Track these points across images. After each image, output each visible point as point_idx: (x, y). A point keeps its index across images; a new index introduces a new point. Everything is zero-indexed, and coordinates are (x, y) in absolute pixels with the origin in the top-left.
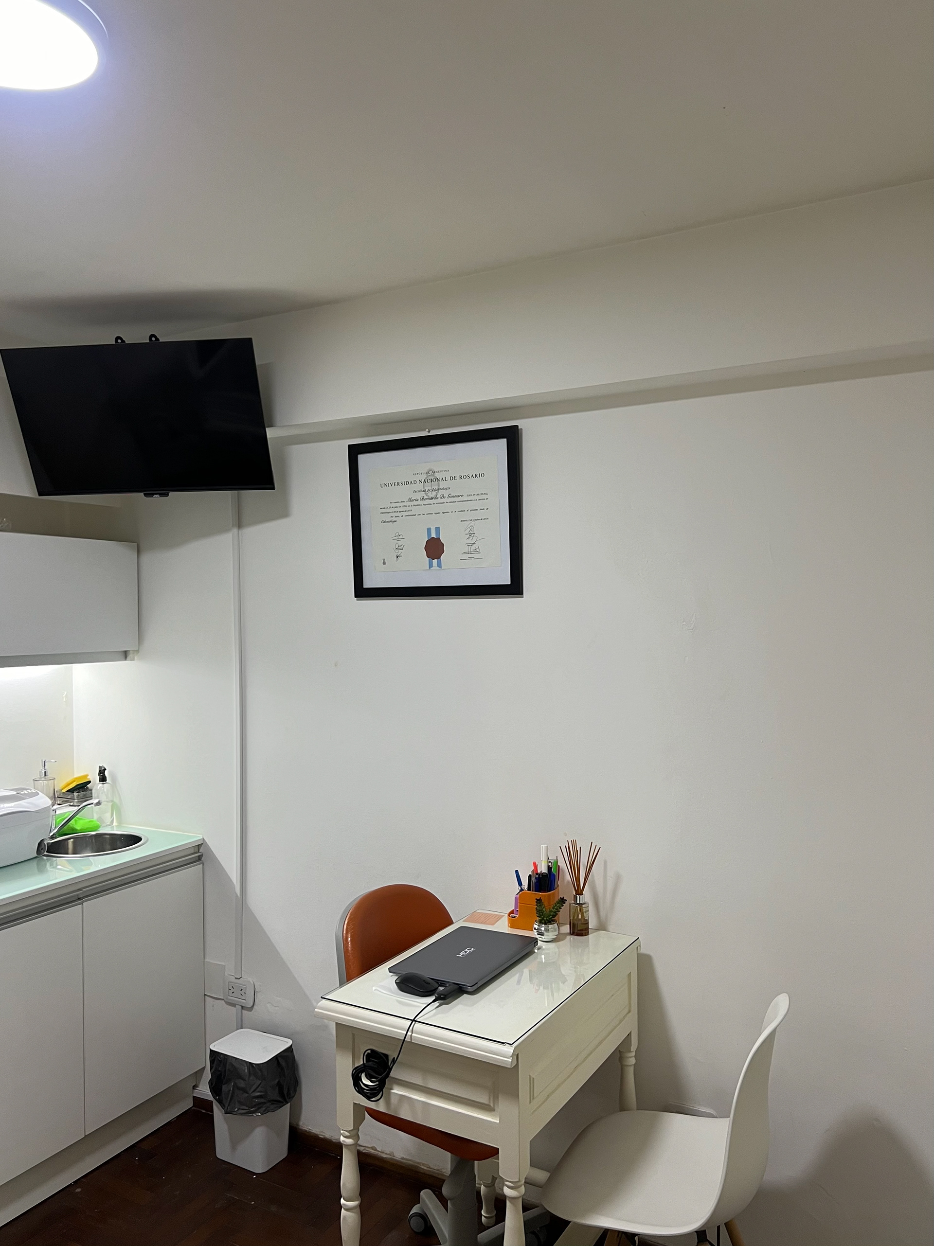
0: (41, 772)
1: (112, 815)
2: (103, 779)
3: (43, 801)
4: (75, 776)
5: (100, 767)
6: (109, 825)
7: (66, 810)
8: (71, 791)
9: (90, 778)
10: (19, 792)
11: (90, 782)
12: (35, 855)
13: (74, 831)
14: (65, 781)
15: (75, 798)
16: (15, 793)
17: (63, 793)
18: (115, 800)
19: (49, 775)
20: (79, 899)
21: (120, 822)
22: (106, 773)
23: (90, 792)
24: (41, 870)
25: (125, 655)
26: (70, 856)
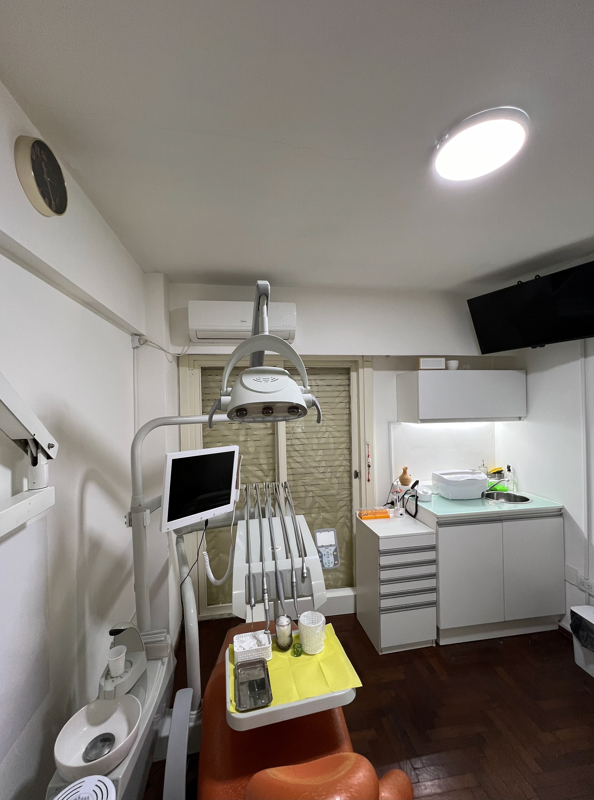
0: (482, 464)
1: (514, 486)
2: (509, 470)
3: (483, 476)
4: (496, 467)
5: (508, 465)
6: (512, 490)
7: (493, 481)
8: (495, 473)
9: (503, 469)
10: (474, 471)
11: (503, 471)
12: (481, 497)
13: (496, 490)
14: (491, 469)
15: (496, 476)
16: (472, 471)
17: (491, 473)
18: (515, 480)
19: (485, 465)
20: (501, 520)
21: (517, 490)
22: (511, 468)
23: (503, 475)
24: (483, 505)
25: (520, 418)
26: (495, 501)
